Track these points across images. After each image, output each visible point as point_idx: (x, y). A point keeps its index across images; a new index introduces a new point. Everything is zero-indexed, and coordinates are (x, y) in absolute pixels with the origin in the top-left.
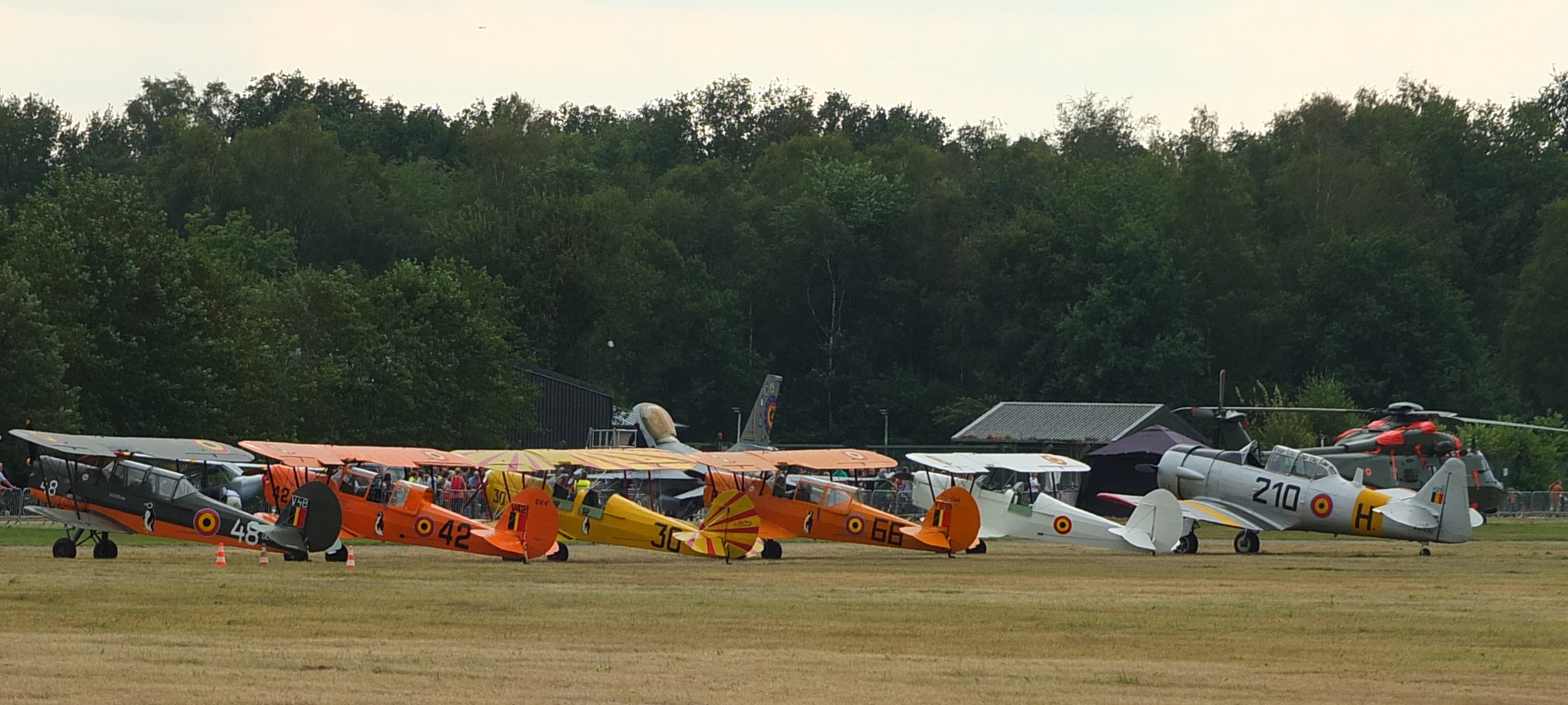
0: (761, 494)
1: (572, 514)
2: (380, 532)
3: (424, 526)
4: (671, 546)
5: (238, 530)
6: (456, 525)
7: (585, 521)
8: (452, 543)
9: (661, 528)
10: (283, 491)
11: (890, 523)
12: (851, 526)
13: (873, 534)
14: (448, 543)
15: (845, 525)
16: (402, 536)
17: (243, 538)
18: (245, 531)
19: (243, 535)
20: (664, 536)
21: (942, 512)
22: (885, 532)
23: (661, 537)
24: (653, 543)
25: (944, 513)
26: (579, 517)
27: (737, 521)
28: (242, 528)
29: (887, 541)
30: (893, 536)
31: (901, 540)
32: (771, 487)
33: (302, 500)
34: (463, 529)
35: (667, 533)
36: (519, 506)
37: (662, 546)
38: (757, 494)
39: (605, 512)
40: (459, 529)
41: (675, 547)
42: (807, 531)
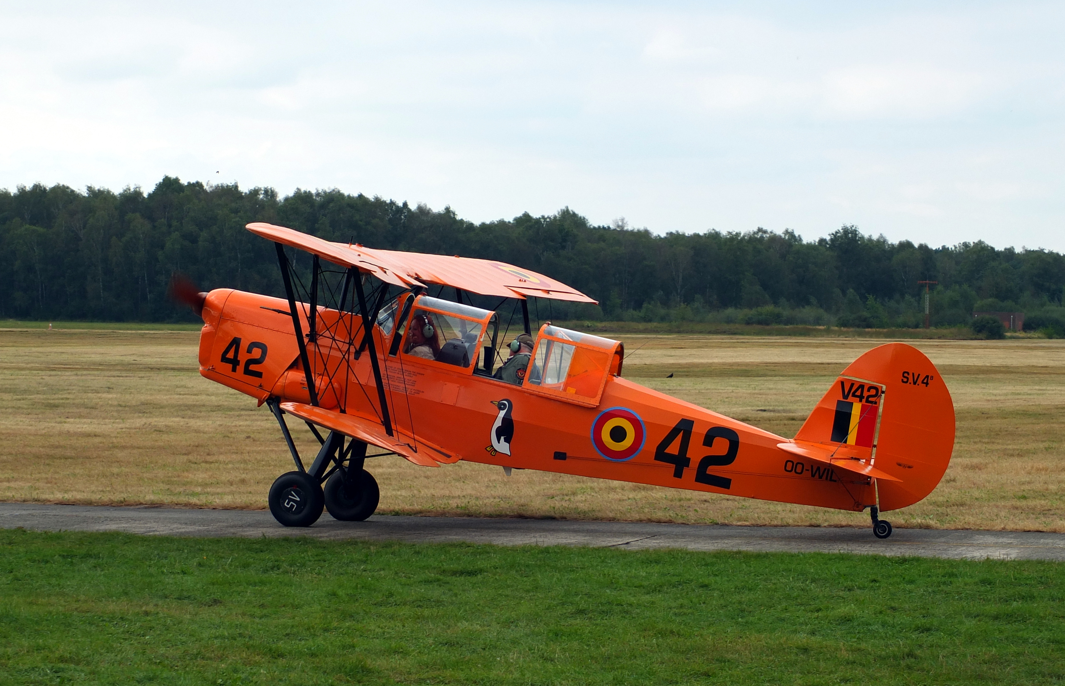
2: (503, 447)
3: (618, 434)
6: (699, 431)
8: (690, 473)
10: (249, 351)
14: (678, 474)
16: (560, 456)
34: (717, 440)
36: (862, 386)
40: (708, 440)
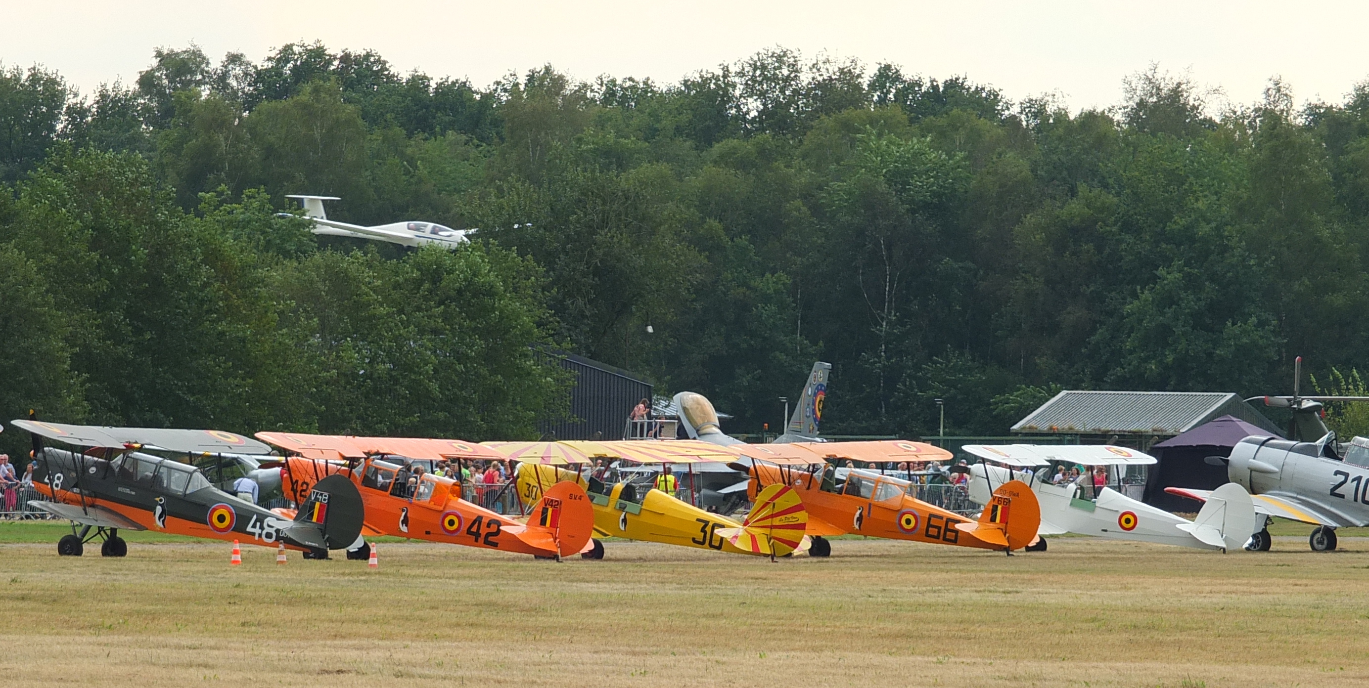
0: (808, 488)
1: (609, 510)
2: (404, 529)
3: (451, 523)
4: (713, 543)
5: (254, 526)
6: (485, 522)
7: (622, 517)
8: (481, 540)
9: (703, 524)
10: (302, 486)
11: (945, 519)
12: (903, 522)
13: (927, 530)
14: (476, 540)
15: (897, 522)
16: (428, 533)
17: (260, 535)
18: (262, 528)
19: (260, 531)
20: (705, 533)
21: (1000, 507)
22: (939, 528)
23: (702, 534)
24: (694, 540)
25: (1002, 508)
26: (616, 513)
27: (783, 517)
28: (258, 524)
29: (941, 537)
30: (948, 533)
31: (956, 536)
32: (820, 481)
33: (321, 495)
34: (493, 525)
35: (709, 529)
36: (552, 501)
37: (703, 543)
38: (804, 488)
39: (643, 507)
40: (488, 526)
41: (717, 544)
42: (857, 527)
